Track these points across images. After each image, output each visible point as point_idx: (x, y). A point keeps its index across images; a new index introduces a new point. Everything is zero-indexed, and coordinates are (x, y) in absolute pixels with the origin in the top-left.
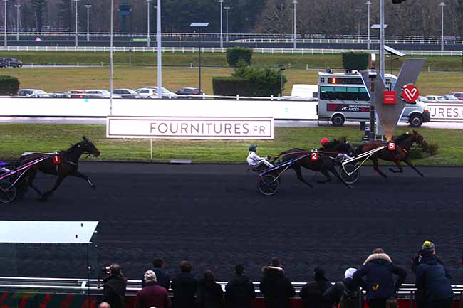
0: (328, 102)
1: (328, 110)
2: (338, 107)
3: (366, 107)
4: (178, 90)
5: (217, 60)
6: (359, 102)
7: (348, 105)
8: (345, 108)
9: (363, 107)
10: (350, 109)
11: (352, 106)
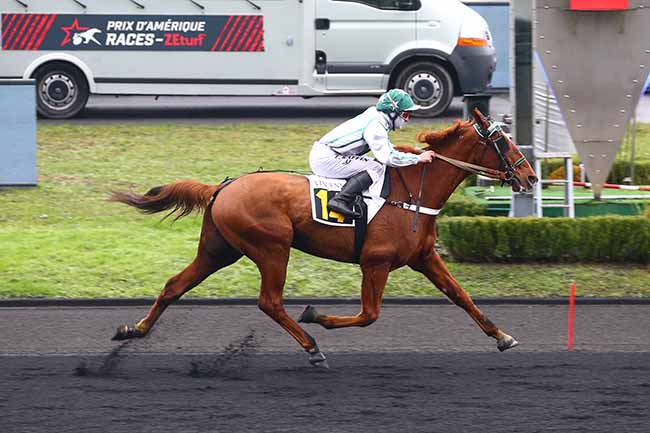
1: (7, 44)
2: (57, 31)
8: (89, 35)
9: (175, 26)
10: (110, 39)
11: (118, 25)
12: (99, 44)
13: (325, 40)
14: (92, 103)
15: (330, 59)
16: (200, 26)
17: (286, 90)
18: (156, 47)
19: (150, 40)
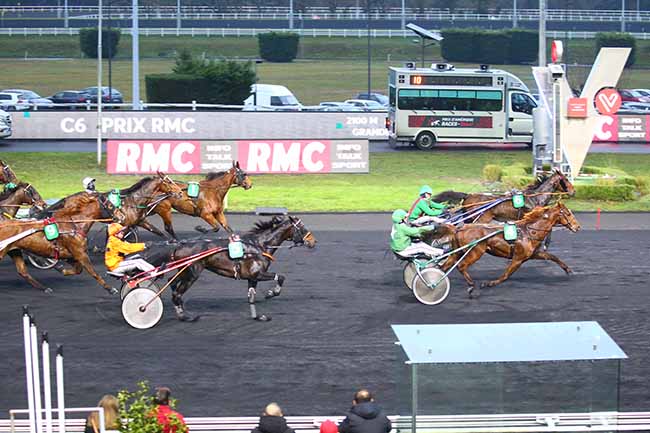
0: (411, 113)
1: (410, 125)
2: (426, 121)
3: (467, 120)
4: (54, 94)
5: (62, 46)
6: (458, 113)
7: (440, 118)
8: (436, 122)
9: (464, 120)
10: (443, 124)
11: (446, 119)
12: (439, 126)
13: (511, 125)
14: (436, 145)
15: (513, 131)
16: (472, 120)
17: (499, 141)
18: (458, 126)
19: (456, 124)
